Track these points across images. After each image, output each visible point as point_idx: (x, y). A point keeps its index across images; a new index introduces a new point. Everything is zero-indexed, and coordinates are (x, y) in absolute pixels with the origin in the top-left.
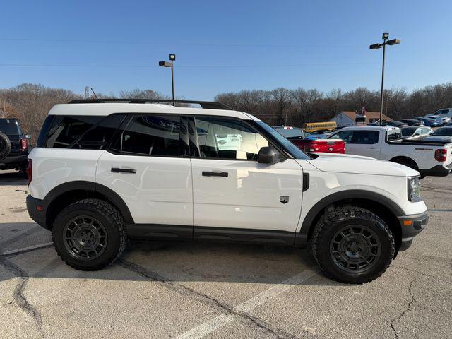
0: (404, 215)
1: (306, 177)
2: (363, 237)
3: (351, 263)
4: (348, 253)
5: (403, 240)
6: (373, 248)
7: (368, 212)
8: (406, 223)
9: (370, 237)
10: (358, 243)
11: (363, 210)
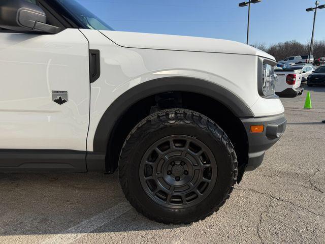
0: (252, 117)
1: (94, 56)
2: (188, 153)
3: (174, 193)
4: (168, 178)
5: (251, 155)
6: (206, 169)
7: (197, 114)
8: (256, 129)
9: (201, 152)
10: (183, 163)
11: (189, 112)
